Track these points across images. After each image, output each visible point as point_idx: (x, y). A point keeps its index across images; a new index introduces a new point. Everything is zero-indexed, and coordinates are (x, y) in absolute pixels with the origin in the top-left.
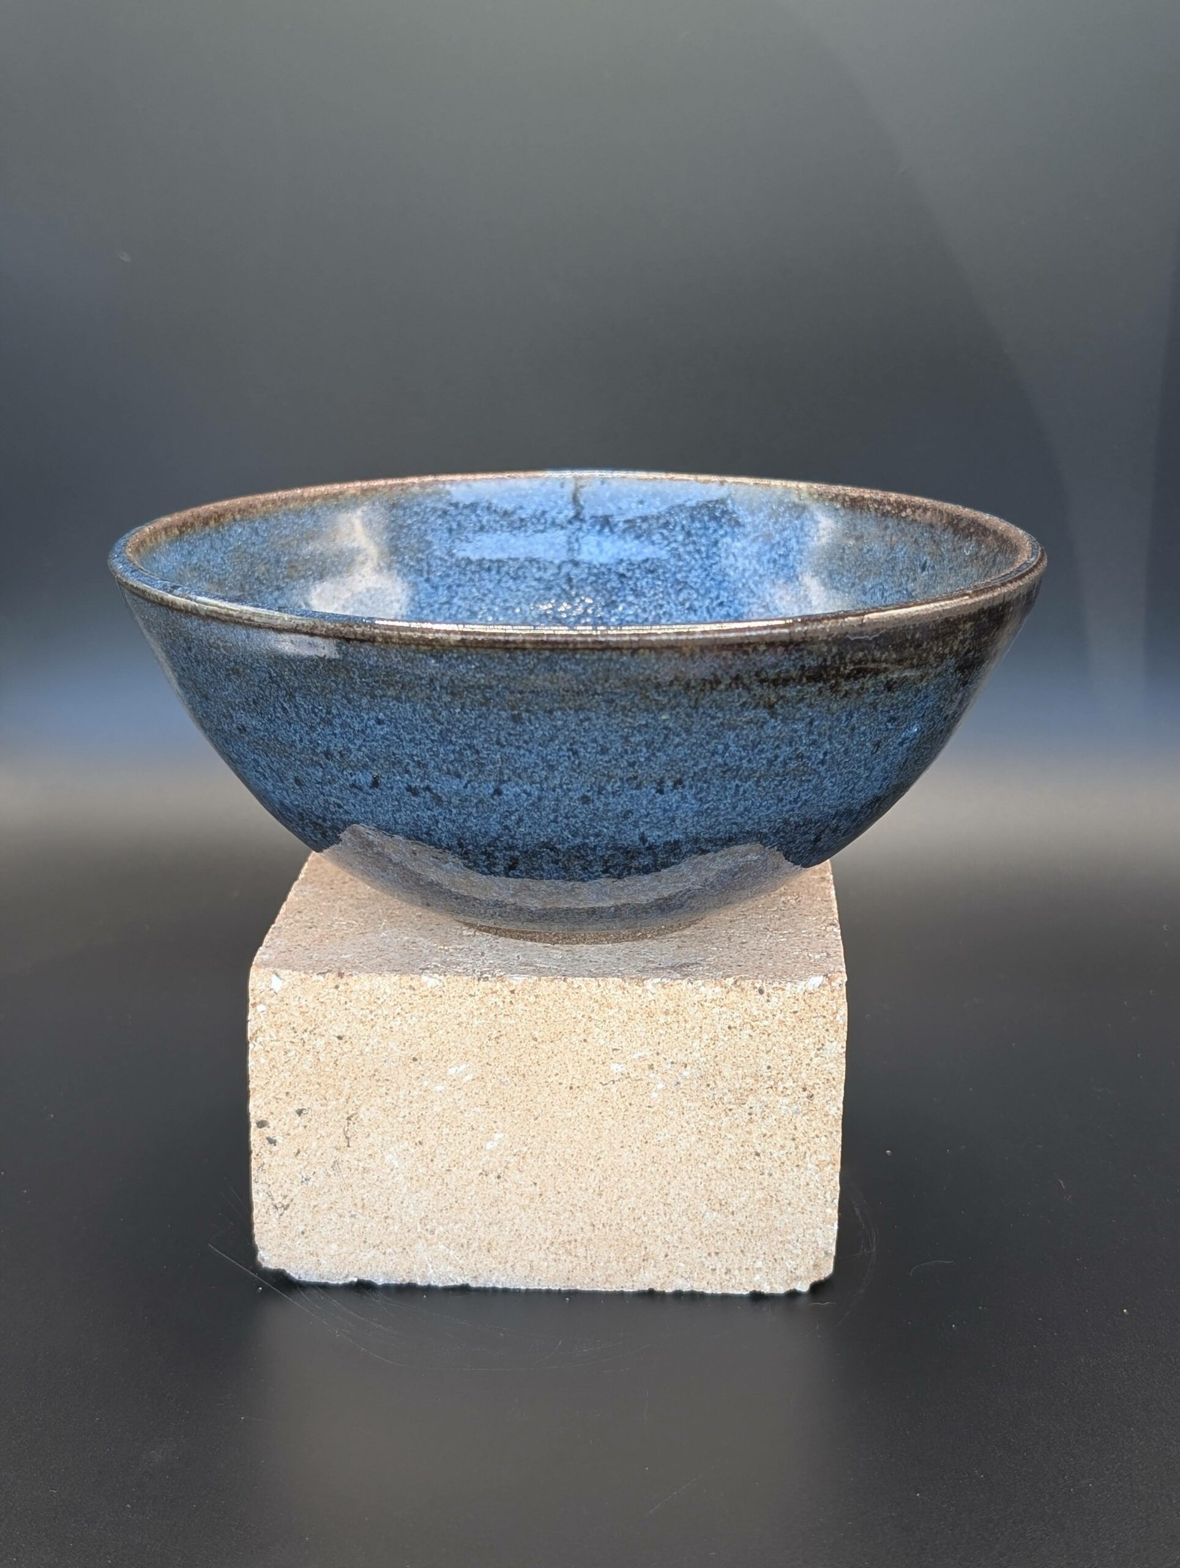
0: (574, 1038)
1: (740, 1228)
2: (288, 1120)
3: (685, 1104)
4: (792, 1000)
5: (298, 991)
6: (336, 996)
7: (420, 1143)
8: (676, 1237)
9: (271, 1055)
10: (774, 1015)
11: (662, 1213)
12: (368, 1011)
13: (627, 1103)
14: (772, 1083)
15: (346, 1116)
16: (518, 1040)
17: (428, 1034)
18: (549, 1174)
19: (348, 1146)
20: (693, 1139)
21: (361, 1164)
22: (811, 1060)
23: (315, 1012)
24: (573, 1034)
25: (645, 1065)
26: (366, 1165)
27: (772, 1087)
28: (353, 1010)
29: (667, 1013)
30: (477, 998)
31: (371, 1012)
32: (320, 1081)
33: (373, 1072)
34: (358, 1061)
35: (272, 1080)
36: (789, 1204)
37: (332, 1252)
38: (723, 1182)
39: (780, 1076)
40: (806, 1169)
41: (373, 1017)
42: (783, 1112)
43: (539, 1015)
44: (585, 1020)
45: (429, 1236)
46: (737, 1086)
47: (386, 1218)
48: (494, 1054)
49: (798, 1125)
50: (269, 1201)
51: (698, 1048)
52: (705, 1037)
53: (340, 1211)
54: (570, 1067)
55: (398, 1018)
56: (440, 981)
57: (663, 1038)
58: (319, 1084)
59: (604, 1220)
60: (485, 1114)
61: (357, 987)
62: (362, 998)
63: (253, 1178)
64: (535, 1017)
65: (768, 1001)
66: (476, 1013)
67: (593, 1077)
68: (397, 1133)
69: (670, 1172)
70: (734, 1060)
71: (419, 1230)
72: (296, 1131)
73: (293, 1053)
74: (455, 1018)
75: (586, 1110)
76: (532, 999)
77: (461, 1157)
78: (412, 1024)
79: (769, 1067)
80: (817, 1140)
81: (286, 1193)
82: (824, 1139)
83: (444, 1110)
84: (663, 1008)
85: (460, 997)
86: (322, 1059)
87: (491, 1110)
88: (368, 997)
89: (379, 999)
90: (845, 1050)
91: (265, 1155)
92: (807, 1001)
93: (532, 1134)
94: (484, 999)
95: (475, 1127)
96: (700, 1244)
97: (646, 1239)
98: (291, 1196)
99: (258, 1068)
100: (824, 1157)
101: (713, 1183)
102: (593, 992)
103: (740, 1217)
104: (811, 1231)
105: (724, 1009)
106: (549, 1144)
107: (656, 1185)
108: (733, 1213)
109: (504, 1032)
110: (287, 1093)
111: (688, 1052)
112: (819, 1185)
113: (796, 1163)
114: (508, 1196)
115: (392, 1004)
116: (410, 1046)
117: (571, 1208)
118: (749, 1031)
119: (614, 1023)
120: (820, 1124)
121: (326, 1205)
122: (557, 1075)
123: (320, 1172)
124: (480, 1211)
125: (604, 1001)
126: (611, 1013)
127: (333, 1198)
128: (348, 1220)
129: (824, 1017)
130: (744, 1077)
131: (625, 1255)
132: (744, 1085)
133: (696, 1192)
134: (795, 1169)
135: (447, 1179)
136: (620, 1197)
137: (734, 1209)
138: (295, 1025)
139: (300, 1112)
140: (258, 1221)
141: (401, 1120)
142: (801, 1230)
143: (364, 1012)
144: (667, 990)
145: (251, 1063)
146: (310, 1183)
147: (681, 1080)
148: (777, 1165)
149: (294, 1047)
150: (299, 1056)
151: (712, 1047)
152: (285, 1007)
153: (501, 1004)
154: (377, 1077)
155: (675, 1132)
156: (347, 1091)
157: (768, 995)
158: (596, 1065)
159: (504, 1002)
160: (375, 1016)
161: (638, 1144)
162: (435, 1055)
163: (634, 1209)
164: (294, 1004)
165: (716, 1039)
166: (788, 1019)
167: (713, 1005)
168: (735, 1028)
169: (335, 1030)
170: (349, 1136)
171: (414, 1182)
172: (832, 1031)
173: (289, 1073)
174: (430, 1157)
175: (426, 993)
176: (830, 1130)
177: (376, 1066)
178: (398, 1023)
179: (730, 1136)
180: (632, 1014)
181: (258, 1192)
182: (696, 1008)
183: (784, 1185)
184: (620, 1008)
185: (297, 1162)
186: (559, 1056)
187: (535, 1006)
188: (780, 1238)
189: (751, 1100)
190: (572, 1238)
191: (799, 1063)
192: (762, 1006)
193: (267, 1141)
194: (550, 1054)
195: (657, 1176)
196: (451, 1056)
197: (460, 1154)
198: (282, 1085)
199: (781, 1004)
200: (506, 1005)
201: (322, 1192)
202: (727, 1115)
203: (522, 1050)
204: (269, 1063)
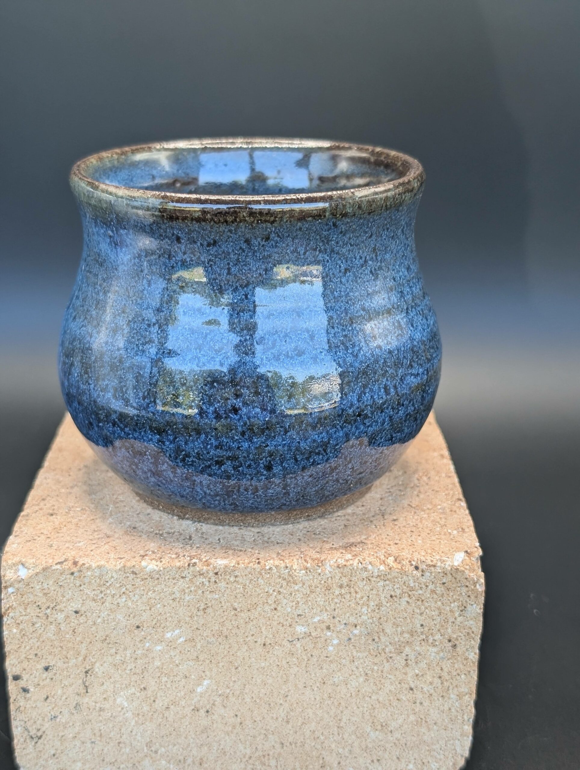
0: (267, 608)
1: (397, 742)
2: (38, 674)
3: (355, 653)
4: (442, 575)
5: (41, 578)
6: (72, 580)
7: (145, 689)
8: (347, 750)
9: (21, 627)
10: (427, 586)
11: (336, 733)
12: (99, 591)
13: (309, 655)
14: (424, 637)
15: (84, 670)
16: (222, 610)
17: (148, 608)
18: (248, 708)
19: (87, 692)
20: (361, 679)
21: (98, 705)
22: (455, 619)
23: (55, 593)
24: (265, 605)
25: (324, 626)
26: (102, 706)
27: (424, 640)
28: (86, 591)
29: (341, 587)
30: (187, 579)
31: (101, 592)
32: (62, 645)
33: (104, 637)
34: (92, 629)
35: (23, 645)
36: (435, 724)
38: (384, 710)
39: (431, 631)
41: (103, 595)
42: (432, 657)
43: (238, 591)
44: (275, 594)
45: (154, 755)
46: (397, 639)
47: (119, 743)
48: (202, 621)
49: (444, 667)
50: (26, 733)
51: (366, 612)
52: (372, 603)
53: (82, 739)
54: (263, 629)
55: (124, 596)
56: (157, 566)
57: (338, 605)
58: (61, 647)
59: (291, 739)
60: (195, 667)
61: (89, 573)
62: (93, 581)
63: (12, 717)
64: (235, 592)
65: (423, 575)
66: (187, 591)
67: (282, 635)
68: (126, 682)
69: (343, 704)
70: (394, 620)
71: (146, 751)
72: (45, 682)
73: (39, 624)
74: (170, 594)
75: (277, 660)
76: (232, 579)
77: (177, 698)
78: (135, 600)
79: (422, 625)
80: (458, 678)
81: (39, 727)
82: (463, 676)
83: (163, 664)
84: (338, 583)
85: (174, 579)
86: (62, 629)
87: (200, 663)
89: (107, 582)
90: (482, 610)
91: (20, 700)
92: (454, 575)
93: (233, 679)
94: (193, 580)
95: (188, 675)
96: (365, 754)
97: (323, 752)
98: (43, 729)
99: (12, 636)
100: (464, 689)
101: (376, 711)
102: (282, 572)
103: (397, 735)
104: (452, 742)
105: (387, 582)
106: (247, 686)
107: (332, 713)
108: (391, 732)
109: (210, 605)
110: (36, 655)
111: (358, 615)
112: (458, 709)
113: (442, 695)
114: (215, 726)
115: (118, 585)
116: (134, 617)
117: (265, 732)
118: (407, 599)
119: (298, 595)
120: (461, 666)
121: (71, 735)
122: (253, 635)
123: (66, 711)
124: (193, 736)
125: (290, 579)
126: (296, 588)
127: (77, 729)
128: (89, 745)
129: (467, 586)
130: (402, 633)
131: (308, 763)
132: (402, 639)
133: (363, 717)
134: (440, 699)
135: (167, 713)
136: (303, 723)
137: (392, 728)
138: (39, 603)
139: (47, 669)
140: (18, 747)
141: (128, 672)
142: (444, 742)
143: (95, 592)
144: (342, 569)
145: (5, 633)
146: (58, 720)
147: (351, 636)
148: (427, 696)
149: (40, 620)
150: (44, 627)
151: (377, 611)
152: (31, 590)
153: (207, 583)
154: (108, 641)
155: (347, 675)
156: (83, 652)
157: (423, 571)
158: (285, 627)
159: (209, 581)
160: (105, 595)
161: (318, 685)
162: (154, 623)
163: (314, 731)
164: (38, 587)
165: (379, 606)
166: (438, 589)
168: (396, 596)
169: (72, 607)
170: (87, 684)
171: (140, 717)
172: (473, 597)
173: (36, 640)
174: (152, 699)
175: (146, 577)
176: (469, 669)
177: (107, 633)
178: (124, 600)
179: (390, 677)
180: (313, 588)
181: (17, 727)
182: (365, 582)
183: (431, 711)
184: (304, 584)
185: (46, 704)
186: (254, 621)
187: (235, 584)
188: (427, 748)
189: (407, 650)
190: (266, 753)
191: (446, 621)
192: (418, 579)
193: (22, 690)
194: (247, 620)
195: (332, 707)
196: (168, 623)
197: (176, 696)
198: (31, 648)
199: (433, 577)
200: (211, 584)
201: (68, 726)
202: (388, 661)
203: (225, 618)
204: (20, 632)
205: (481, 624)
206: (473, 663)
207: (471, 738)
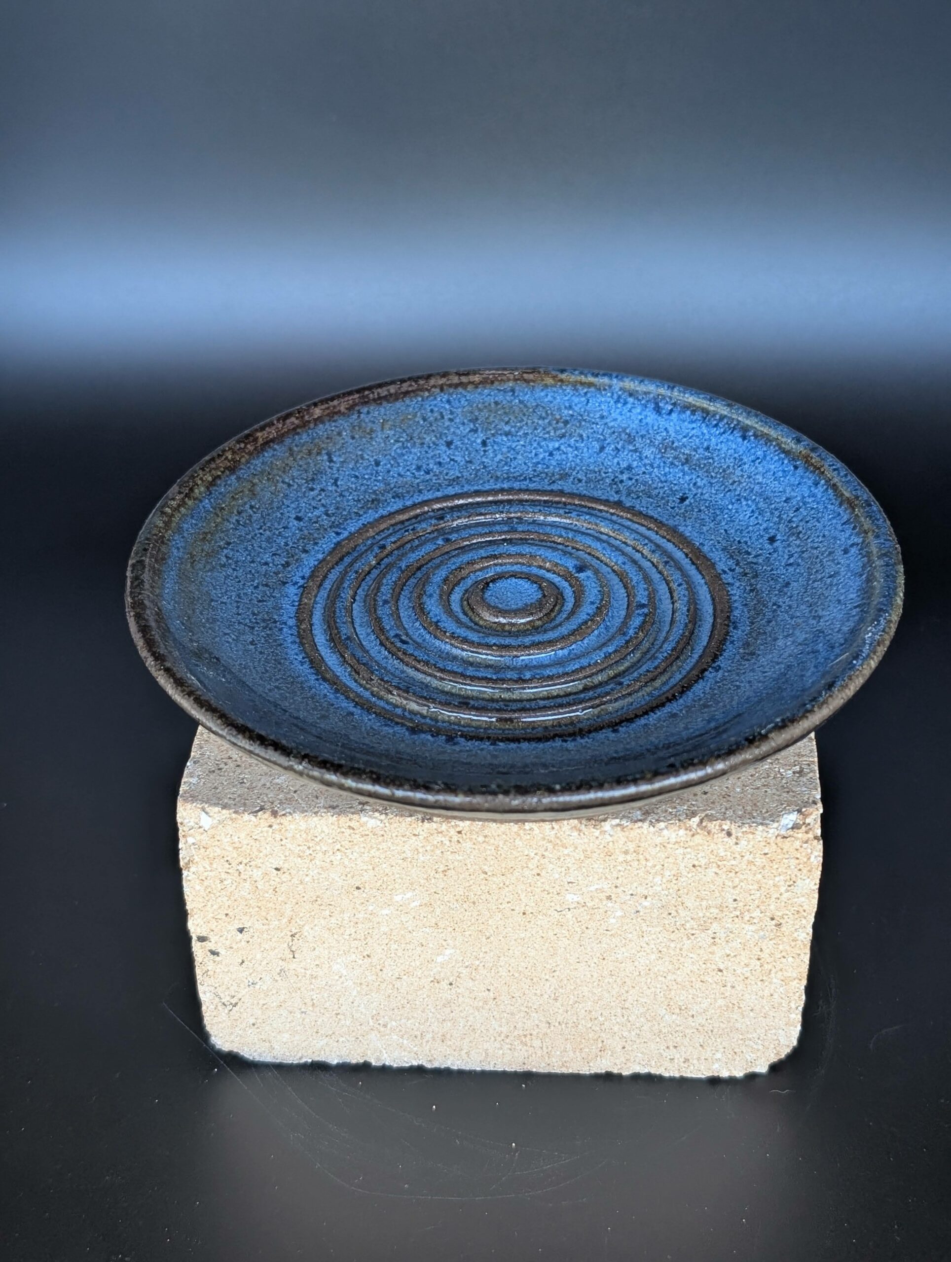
0: (527, 872)
1: (700, 1028)
2: (229, 936)
3: (645, 928)
4: (764, 844)
5: (229, 830)
6: (270, 834)
7: (368, 956)
8: (633, 1033)
9: (206, 883)
10: (742, 856)
11: (619, 1014)
12: (305, 847)
13: (583, 927)
14: (738, 913)
15: (289, 934)
16: (467, 874)
17: (371, 867)
18: (503, 982)
19: (294, 957)
20: (653, 957)
21: (308, 972)
22: (781, 895)
23: (249, 847)
24: (525, 869)
25: (603, 896)
26: (313, 973)
27: (737, 917)
28: (289, 846)
29: (626, 852)
30: (421, 837)
31: (309, 848)
32: (259, 905)
33: (315, 898)
34: (298, 889)
35: (209, 904)
36: (752, 1010)
37: (285, 1040)
38: (684, 992)
39: (748, 907)
40: (770, 983)
41: (311, 852)
42: (749, 937)
43: (488, 852)
44: (537, 857)
45: (382, 1029)
46: (701, 915)
47: (337, 1014)
48: (443, 885)
49: (764, 948)
50: (217, 999)
51: (660, 882)
52: (667, 873)
53: (290, 1009)
54: (522, 897)
55: (338, 854)
56: (381, 820)
57: (622, 873)
58: (259, 907)
59: (560, 1019)
60: (435, 934)
61: (292, 827)
62: (298, 836)
63: (199, 982)
64: (484, 854)
65: (737, 844)
66: (421, 850)
67: (547, 905)
68: (343, 948)
69: (629, 983)
70: (698, 893)
71: (371, 1024)
72: (239, 945)
73: (229, 881)
74: (399, 854)
75: (541, 931)
76: (481, 839)
77: (411, 968)
78: (353, 858)
79: (735, 900)
80: (784, 960)
81: (233, 994)
82: (790, 959)
83: (391, 930)
84: (622, 848)
85: (403, 836)
86: (259, 887)
87: (440, 931)
88: (304, 836)
89: (316, 837)
90: (817, 886)
91: (208, 963)
92: (780, 844)
93: (484, 951)
94: (429, 838)
95: (424, 943)
96: (658, 1040)
97: (603, 1035)
98: (240, 996)
99: (194, 893)
100: (791, 973)
101: (673, 993)
103: (700, 1020)
104: (774, 1031)
105: (689, 850)
106: (502, 959)
107: (614, 992)
108: (693, 1016)
109: (452, 867)
110: (227, 915)
111: (649, 886)
112: (783, 996)
113: (760, 979)
114: (461, 999)
115: (330, 841)
116: (352, 877)
117: (526, 1010)
118: (715, 870)
119: (569, 860)
120: (788, 948)
121: (275, 1004)
122: (508, 902)
123: (267, 978)
124: (433, 1010)
125: (558, 841)
126: (566, 852)
127: (282, 998)
128: (298, 1015)
129: (797, 859)
130: (708, 908)
131: (582, 1046)
132: (708, 914)
133: (655, 999)
134: (759, 983)
135: (398, 984)
136: (576, 1002)
137: (694, 1013)
138: (228, 859)
139: (241, 930)
140: (207, 1014)
141: (346, 937)
142: (763, 1031)
143: (301, 848)
144: (627, 833)
145: (186, 889)
146: (257, 987)
147: (639, 908)
148: (740, 979)
149: (229, 877)
150: (235, 884)
151: (674, 882)
152: (217, 843)
153: (448, 843)
154: (319, 903)
155: (634, 951)
156: (288, 913)
157: (737, 838)
158: (551, 895)
159: (450, 841)
160: (313, 851)
161: (595, 960)
162: (379, 884)
163: (590, 1011)
164: (226, 840)
165: (677, 876)
166: (757, 859)
167: (676, 846)
168: (700, 866)
169: (271, 863)
170: (293, 949)
171: (364, 987)
172: (805, 871)
173: (226, 898)
174: (379, 967)
175: (367, 833)
176: (798, 952)
177: (318, 893)
178: (339, 857)
179: (691, 955)
180: (589, 853)
181: (205, 993)
182: (658, 849)
183: (747, 996)
184: (576, 848)
185: (242, 969)
186: (510, 887)
187: (484, 845)
188: (741, 1037)
189: (715, 926)
190: (528, 1032)
191: (768, 896)
192: (730, 848)
193: (209, 954)
194: (501, 885)
195: (615, 986)
196: (397, 886)
197: (410, 965)
198: (220, 907)
199: (750, 846)
200: (453, 844)
201: (270, 994)
202: (689, 938)
203: (471, 882)
204: (205, 890)
205: (815, 902)
206: (805, 945)
207: (799, 1028)
